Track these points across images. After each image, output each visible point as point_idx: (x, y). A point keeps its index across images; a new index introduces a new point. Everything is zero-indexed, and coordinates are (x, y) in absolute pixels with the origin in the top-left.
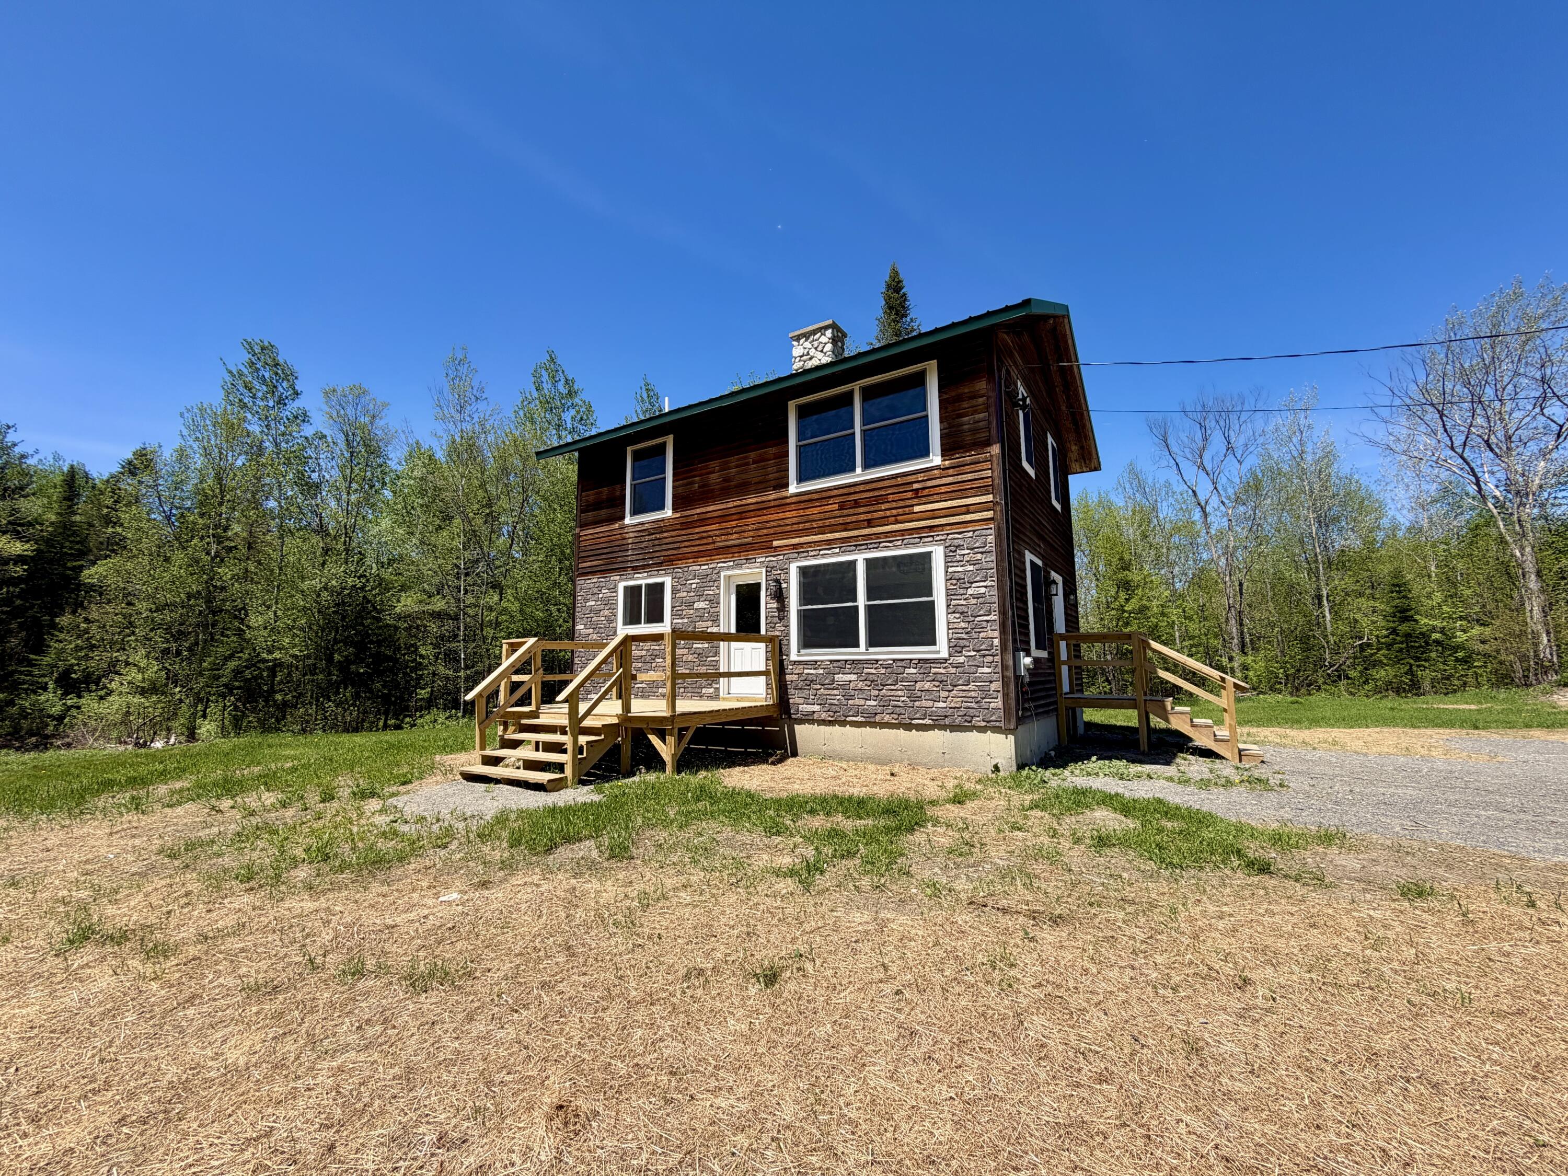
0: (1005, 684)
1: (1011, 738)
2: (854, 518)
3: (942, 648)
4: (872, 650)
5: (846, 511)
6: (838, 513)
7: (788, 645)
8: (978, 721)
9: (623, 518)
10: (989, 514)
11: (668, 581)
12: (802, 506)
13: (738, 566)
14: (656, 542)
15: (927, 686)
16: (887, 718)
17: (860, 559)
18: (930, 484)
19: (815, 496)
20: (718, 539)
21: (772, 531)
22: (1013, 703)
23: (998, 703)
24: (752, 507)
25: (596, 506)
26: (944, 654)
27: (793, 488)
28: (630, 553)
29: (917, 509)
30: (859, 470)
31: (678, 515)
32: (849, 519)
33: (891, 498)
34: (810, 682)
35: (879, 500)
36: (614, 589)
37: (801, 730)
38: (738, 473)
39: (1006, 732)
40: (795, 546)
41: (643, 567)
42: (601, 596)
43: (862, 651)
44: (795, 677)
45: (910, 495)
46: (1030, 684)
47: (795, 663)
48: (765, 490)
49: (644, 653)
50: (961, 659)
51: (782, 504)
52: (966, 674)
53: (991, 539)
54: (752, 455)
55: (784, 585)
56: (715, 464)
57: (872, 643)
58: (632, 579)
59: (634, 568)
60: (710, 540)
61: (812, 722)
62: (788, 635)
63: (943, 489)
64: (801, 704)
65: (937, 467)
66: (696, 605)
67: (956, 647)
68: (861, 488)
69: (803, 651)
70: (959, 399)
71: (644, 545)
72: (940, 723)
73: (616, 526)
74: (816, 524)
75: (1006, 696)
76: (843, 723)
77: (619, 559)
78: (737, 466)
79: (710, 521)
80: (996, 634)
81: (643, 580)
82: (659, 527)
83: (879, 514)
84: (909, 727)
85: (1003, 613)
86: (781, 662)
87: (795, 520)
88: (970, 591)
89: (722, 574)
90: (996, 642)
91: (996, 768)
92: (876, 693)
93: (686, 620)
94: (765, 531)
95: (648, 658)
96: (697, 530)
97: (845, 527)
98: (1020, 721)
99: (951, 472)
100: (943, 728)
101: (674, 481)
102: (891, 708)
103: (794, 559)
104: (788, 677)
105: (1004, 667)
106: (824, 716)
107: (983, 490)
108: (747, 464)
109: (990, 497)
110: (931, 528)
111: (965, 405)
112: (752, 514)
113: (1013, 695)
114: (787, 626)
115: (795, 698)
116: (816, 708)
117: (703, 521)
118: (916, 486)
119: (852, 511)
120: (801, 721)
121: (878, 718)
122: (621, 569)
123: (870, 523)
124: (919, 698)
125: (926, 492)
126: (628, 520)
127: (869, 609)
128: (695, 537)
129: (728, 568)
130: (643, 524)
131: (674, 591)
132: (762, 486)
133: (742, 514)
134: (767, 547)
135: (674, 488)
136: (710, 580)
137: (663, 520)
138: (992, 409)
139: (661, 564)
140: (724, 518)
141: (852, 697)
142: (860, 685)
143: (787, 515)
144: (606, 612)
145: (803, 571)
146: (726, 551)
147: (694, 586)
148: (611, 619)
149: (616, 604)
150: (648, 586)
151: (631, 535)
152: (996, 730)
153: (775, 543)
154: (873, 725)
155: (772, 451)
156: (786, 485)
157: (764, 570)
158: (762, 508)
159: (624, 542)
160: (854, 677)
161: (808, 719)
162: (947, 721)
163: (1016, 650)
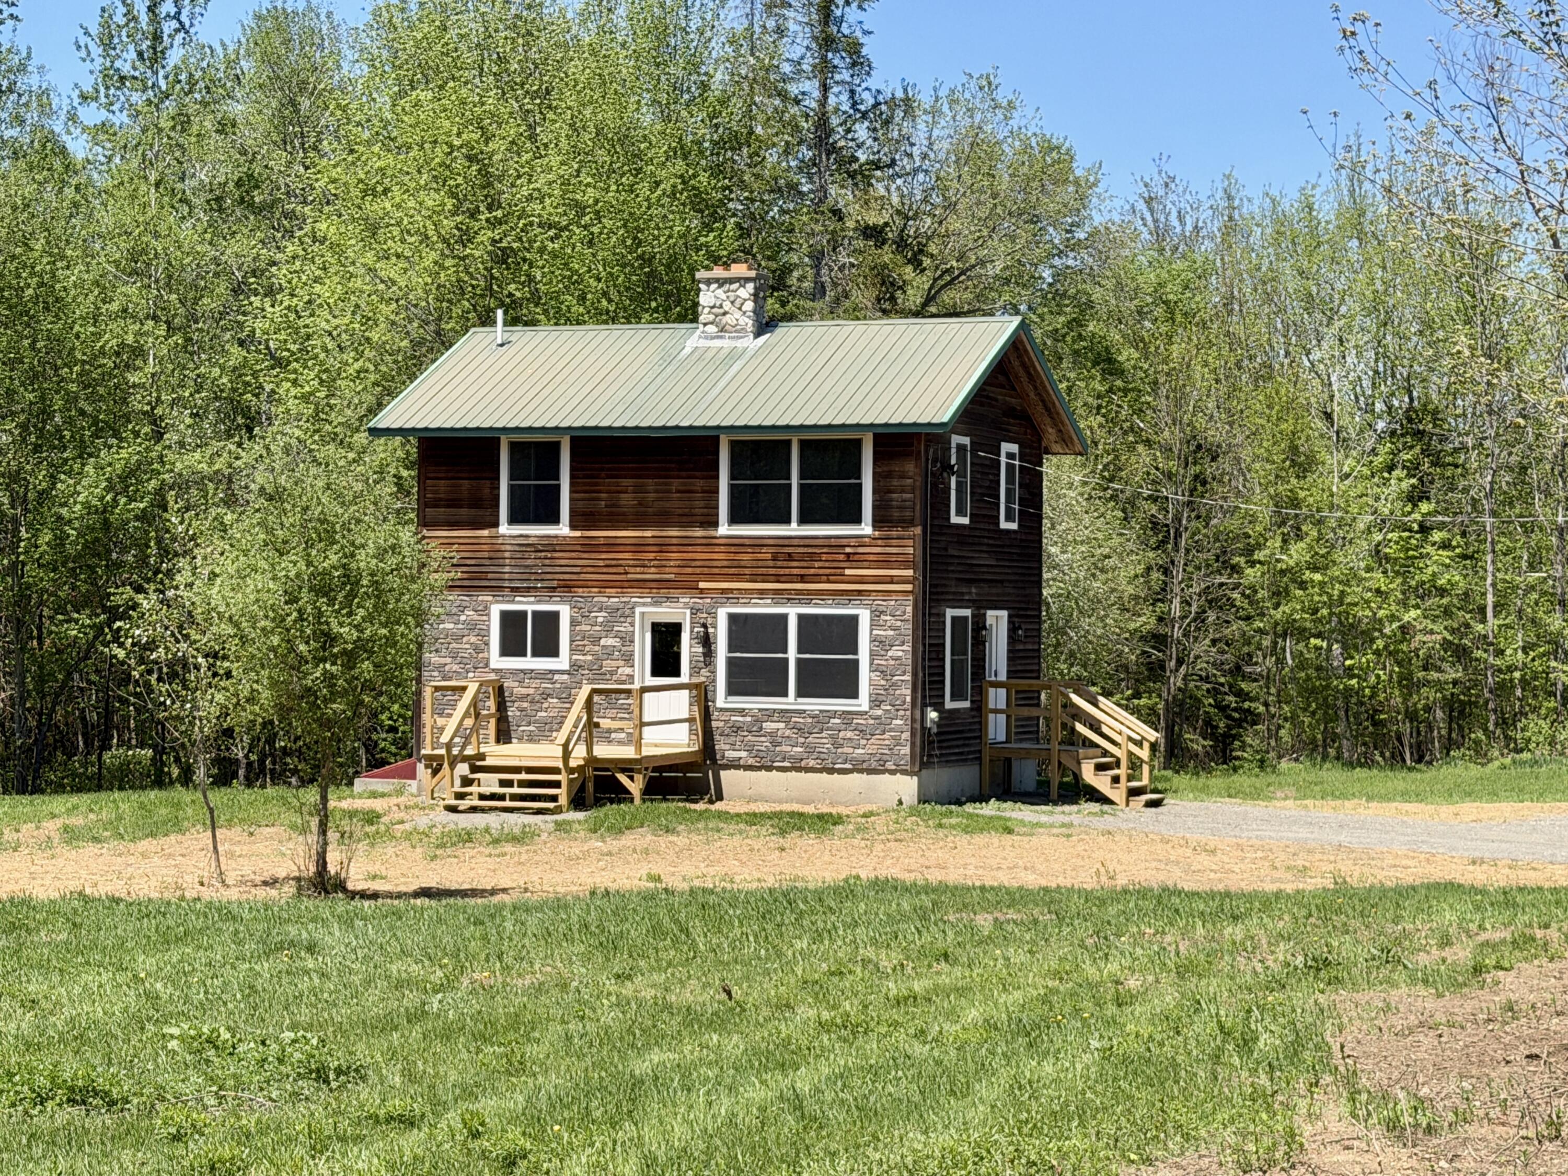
0: (913, 734)
1: (915, 778)
2: (787, 571)
3: (863, 702)
4: (800, 700)
5: (779, 563)
6: (771, 563)
7: (715, 691)
8: (890, 765)
9: (496, 525)
10: (909, 587)
11: (565, 612)
12: (733, 549)
13: (656, 603)
14: (547, 562)
15: (849, 734)
16: (812, 763)
17: (793, 612)
18: (861, 550)
19: (747, 542)
20: (632, 570)
21: (698, 571)
22: (918, 750)
23: (906, 750)
24: (675, 541)
25: (453, 503)
26: (865, 707)
27: (724, 529)
28: (507, 569)
29: (848, 572)
30: (794, 525)
31: (578, 534)
32: (782, 571)
33: (824, 557)
34: (736, 729)
35: (813, 557)
36: (486, 610)
37: (726, 776)
38: (658, 499)
39: (911, 773)
40: (724, 591)
41: (528, 589)
42: (463, 618)
43: (791, 701)
44: (721, 724)
45: (842, 557)
46: (938, 734)
47: (721, 710)
48: (690, 525)
49: (531, 691)
50: (879, 712)
51: (710, 543)
52: (882, 725)
53: (909, 609)
54: (676, 484)
55: (711, 630)
56: (626, 482)
57: (800, 693)
58: (513, 602)
59: (514, 589)
60: (621, 570)
61: (738, 767)
62: (714, 681)
63: (872, 558)
64: (726, 749)
65: (868, 537)
66: (603, 642)
67: (876, 702)
68: (795, 542)
69: (731, 698)
70: (889, 475)
71: (529, 562)
72: (860, 768)
73: (485, 533)
74: (747, 571)
75: (913, 745)
76: (769, 769)
77: (490, 576)
78: (656, 492)
79: (622, 548)
80: (909, 692)
81: (528, 605)
82: (551, 546)
83: (812, 571)
84: (831, 771)
85: (915, 674)
86: (707, 708)
87: (725, 563)
88: (890, 653)
89: (638, 610)
90: (908, 699)
91: (900, 802)
92: (801, 740)
93: (589, 658)
94: (689, 570)
95: (538, 698)
96: (604, 556)
97: (778, 579)
98: (923, 765)
99: (880, 542)
100: (861, 771)
101: (571, 492)
102: (815, 755)
103: (723, 604)
104: (714, 724)
105: (913, 720)
106: (751, 761)
107: (905, 565)
108: (669, 492)
109: (910, 572)
110: (860, 592)
111: (895, 482)
112: (674, 548)
113: (918, 743)
114: (714, 672)
115: (721, 745)
116: (743, 754)
117: (612, 546)
118: (848, 550)
119: (785, 564)
120: (726, 767)
121: (803, 764)
122: (496, 589)
123: (803, 579)
124: (842, 746)
125: (856, 557)
126: (504, 529)
127: (799, 662)
128: (601, 563)
129: (644, 604)
130: (527, 536)
131: (574, 623)
132: (687, 520)
133: (662, 546)
134: (691, 587)
135: (571, 500)
136: (623, 614)
137: (556, 537)
138: (918, 493)
139: (553, 589)
140: (639, 546)
141: (780, 744)
142: (788, 733)
143: (715, 556)
144: (473, 639)
145: (732, 618)
146: (641, 584)
147: (600, 620)
148: (482, 647)
149: (488, 630)
150: (535, 613)
151: (508, 548)
152: (904, 772)
153: (702, 585)
154: (799, 769)
155: (699, 484)
156: (715, 524)
157: (688, 612)
158: (686, 544)
159: (499, 555)
160: (782, 725)
161: (735, 765)
162: (865, 766)
163: (924, 705)
